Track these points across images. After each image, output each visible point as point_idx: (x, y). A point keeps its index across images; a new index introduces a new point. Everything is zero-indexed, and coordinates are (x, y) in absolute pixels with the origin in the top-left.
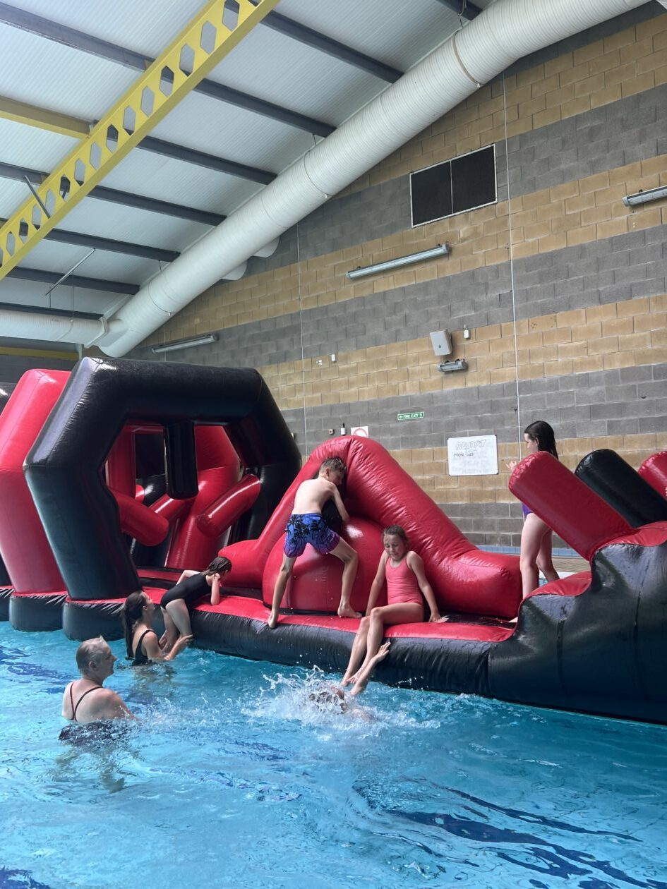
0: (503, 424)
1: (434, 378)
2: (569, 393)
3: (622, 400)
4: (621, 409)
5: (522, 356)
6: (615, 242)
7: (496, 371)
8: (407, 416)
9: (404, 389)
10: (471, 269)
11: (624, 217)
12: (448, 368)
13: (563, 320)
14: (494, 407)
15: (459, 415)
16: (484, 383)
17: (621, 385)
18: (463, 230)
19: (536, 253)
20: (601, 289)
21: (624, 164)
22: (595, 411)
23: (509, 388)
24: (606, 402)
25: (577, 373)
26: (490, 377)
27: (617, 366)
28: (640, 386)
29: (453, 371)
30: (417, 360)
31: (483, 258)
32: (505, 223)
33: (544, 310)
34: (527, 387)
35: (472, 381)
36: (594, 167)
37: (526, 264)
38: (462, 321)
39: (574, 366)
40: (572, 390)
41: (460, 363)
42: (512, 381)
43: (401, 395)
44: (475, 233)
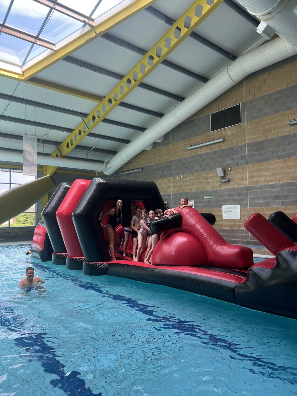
0: (243, 201)
1: (218, 184)
2: (267, 191)
3: (286, 194)
4: (286, 197)
5: (249, 177)
6: (284, 138)
7: (240, 182)
8: (208, 197)
9: (207, 187)
10: (232, 147)
11: (288, 129)
12: (223, 181)
13: (265, 165)
14: (239, 195)
15: (227, 197)
16: (236, 187)
17: (286, 188)
18: (229, 133)
19: (255, 141)
20: (279, 154)
21: (288, 110)
22: (276, 197)
23: (245, 189)
24: (280, 194)
25: (270, 184)
26: (238, 184)
27: (285, 181)
28: (293, 189)
29: (224, 182)
30: (212, 178)
31: (236, 143)
32: (244, 131)
33: (258, 161)
34: (251, 188)
35: (231, 186)
36: (276, 111)
37: (251, 145)
38: (228, 164)
39: (269, 181)
40: (268, 189)
41: (227, 179)
42: (246, 186)
43: (205, 190)
44: (233, 134)
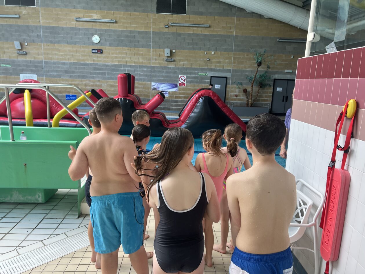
0: (39, 72)
1: (14, 55)
2: (59, 66)
3: (73, 70)
4: (73, 72)
5: (45, 54)
6: (72, 29)
7: (37, 56)
8: (4, 65)
9: (3, 56)
11: (74, 23)
12: (20, 53)
13: (57, 46)
14: (36, 67)
15: (24, 68)
16: (33, 59)
17: (73, 66)
19: (49, 26)
20: (68, 40)
21: (74, 8)
22: (66, 72)
23: (41, 62)
24: (69, 70)
25: (61, 61)
26: (35, 58)
27: (72, 61)
28: (78, 67)
29: (22, 54)
30: (8, 48)
32: (39, 14)
33: (51, 42)
34: (46, 63)
35: (28, 58)
36: (66, 6)
37: (46, 28)
38: (24, 39)
39: (60, 59)
41: (25, 52)
42: (42, 60)
43: (2, 58)
44: (28, 14)
